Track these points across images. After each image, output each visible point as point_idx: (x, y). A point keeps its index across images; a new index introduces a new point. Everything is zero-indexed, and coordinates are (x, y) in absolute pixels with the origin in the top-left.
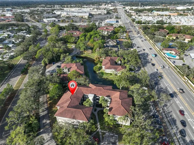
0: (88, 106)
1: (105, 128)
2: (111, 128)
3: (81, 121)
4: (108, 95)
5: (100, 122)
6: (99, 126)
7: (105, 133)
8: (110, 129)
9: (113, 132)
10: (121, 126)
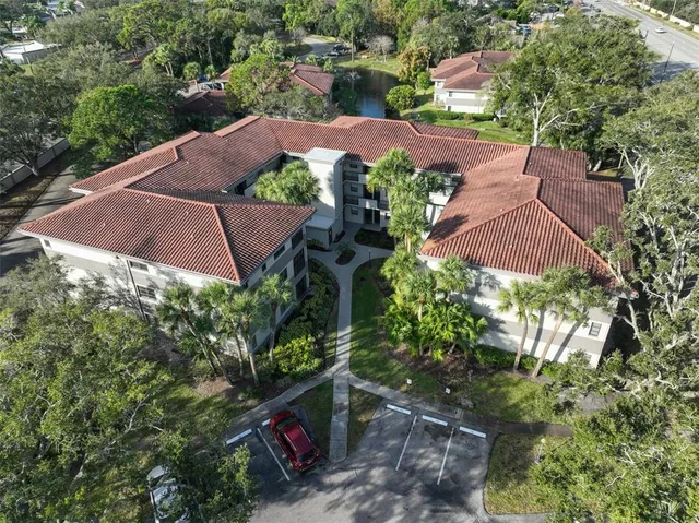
0: (283, 198)
1: (394, 362)
2: (436, 369)
3: (196, 281)
4: (439, 160)
5: (361, 326)
6: (348, 346)
7: (380, 398)
8: (429, 380)
9: (449, 403)
10: (522, 368)
